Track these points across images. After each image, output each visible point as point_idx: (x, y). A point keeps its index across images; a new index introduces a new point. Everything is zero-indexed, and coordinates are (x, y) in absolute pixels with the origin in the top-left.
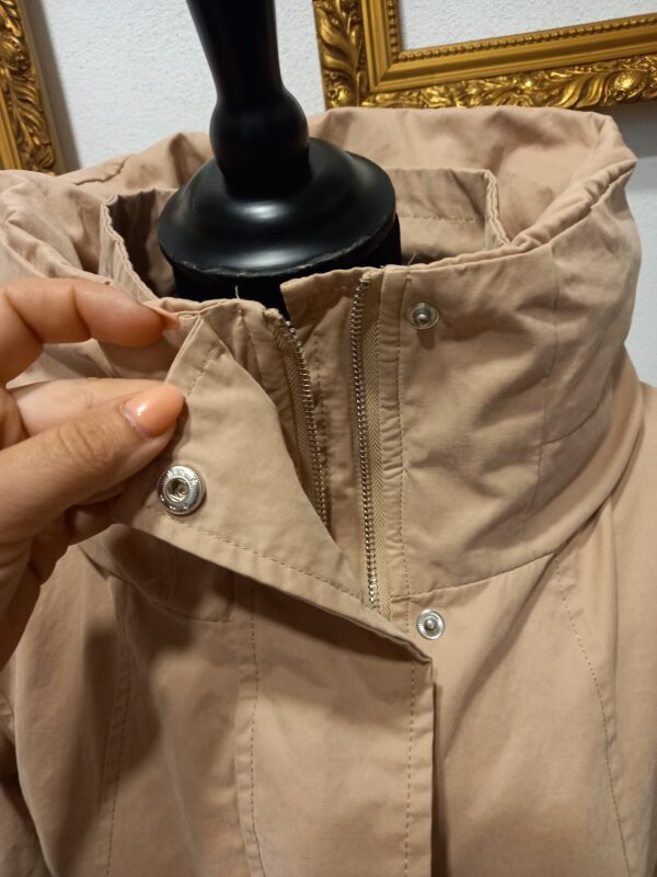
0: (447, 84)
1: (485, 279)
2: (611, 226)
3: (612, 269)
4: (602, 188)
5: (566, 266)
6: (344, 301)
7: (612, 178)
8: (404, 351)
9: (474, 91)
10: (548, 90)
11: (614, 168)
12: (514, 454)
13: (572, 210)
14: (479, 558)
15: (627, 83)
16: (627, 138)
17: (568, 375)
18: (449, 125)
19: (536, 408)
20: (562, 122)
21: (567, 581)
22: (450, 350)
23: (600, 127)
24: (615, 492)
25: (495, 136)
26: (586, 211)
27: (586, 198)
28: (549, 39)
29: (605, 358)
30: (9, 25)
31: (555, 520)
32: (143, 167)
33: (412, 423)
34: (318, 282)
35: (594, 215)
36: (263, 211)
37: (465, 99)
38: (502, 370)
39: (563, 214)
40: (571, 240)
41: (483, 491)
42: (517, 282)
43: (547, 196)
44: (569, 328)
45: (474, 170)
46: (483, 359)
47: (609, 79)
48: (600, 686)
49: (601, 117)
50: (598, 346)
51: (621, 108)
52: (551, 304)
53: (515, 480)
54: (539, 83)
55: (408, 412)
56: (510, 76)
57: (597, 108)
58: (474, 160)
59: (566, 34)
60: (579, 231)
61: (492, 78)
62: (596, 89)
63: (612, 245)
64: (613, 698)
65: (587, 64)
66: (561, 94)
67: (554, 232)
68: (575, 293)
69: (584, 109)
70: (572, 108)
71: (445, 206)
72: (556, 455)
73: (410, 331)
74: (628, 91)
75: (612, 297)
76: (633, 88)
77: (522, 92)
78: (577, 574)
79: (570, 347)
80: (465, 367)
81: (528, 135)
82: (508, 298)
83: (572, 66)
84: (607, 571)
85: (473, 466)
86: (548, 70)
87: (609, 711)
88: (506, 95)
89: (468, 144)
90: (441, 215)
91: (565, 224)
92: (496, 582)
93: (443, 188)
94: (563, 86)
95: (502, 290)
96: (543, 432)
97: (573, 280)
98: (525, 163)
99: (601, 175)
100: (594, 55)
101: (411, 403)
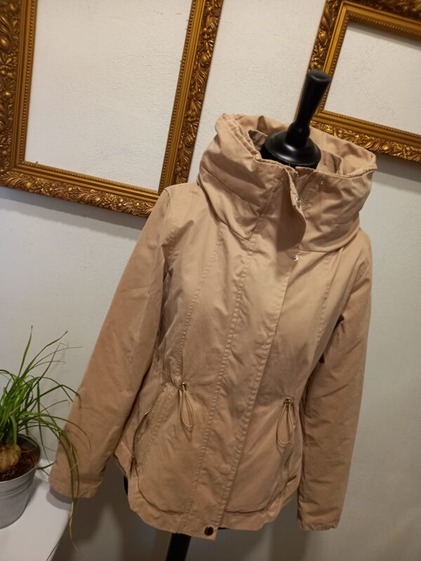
0: (334, 126)
1: (337, 181)
2: (366, 180)
3: (363, 190)
4: (367, 171)
5: (354, 185)
6: (306, 175)
7: (370, 170)
8: (314, 191)
9: (341, 132)
10: (363, 141)
11: (371, 168)
12: (328, 223)
13: (359, 173)
14: (312, 246)
15: (386, 148)
16: (377, 162)
17: (345, 209)
18: (335, 142)
19: (336, 214)
20: (363, 152)
21: (327, 261)
22: (324, 194)
23: (372, 157)
24: (345, 246)
25: (346, 149)
26: (361, 175)
27: (362, 172)
28: (369, 125)
29: (354, 210)
30: (208, 52)
31: (329, 245)
32: (248, 121)
33: (309, 208)
34: (304, 169)
35: (363, 176)
36: (291, 148)
37: (338, 133)
38: (333, 202)
39: (357, 173)
40: (356, 180)
41: (318, 229)
42: (343, 183)
43: (353, 169)
44: (349, 198)
45: (338, 156)
46: (330, 198)
47: (382, 145)
48: (328, 285)
49: (373, 154)
50: (354, 206)
51: (380, 155)
52: (348, 191)
53: (326, 229)
54: (361, 137)
55: (309, 205)
56: (353, 131)
57: (374, 152)
58: (338, 153)
59: (374, 125)
60: (358, 178)
61: (348, 130)
62: (377, 146)
63: (364, 185)
64: (329, 289)
65: (377, 137)
66: (366, 144)
67: (354, 176)
68: (354, 191)
69: (370, 151)
70: (368, 149)
71: (327, 163)
72: (337, 227)
73: (317, 186)
74: (386, 151)
75: (361, 196)
76: (388, 150)
77: (355, 138)
78: (330, 261)
79: (348, 202)
80: (325, 199)
81: (354, 152)
82: (341, 186)
83: (372, 136)
84: (336, 265)
85: (318, 222)
86: (365, 134)
87: (328, 291)
88: (350, 137)
89: (338, 148)
90: (325, 164)
91: (357, 176)
92: (313, 253)
93: (328, 158)
94: (368, 141)
95: (340, 184)
96: (336, 220)
97: (354, 188)
98: (351, 159)
99: (368, 169)
100: (380, 135)
101: (311, 203)
